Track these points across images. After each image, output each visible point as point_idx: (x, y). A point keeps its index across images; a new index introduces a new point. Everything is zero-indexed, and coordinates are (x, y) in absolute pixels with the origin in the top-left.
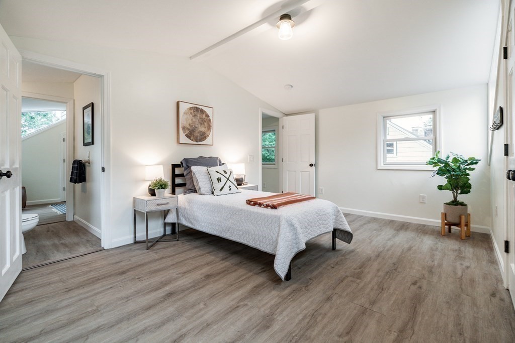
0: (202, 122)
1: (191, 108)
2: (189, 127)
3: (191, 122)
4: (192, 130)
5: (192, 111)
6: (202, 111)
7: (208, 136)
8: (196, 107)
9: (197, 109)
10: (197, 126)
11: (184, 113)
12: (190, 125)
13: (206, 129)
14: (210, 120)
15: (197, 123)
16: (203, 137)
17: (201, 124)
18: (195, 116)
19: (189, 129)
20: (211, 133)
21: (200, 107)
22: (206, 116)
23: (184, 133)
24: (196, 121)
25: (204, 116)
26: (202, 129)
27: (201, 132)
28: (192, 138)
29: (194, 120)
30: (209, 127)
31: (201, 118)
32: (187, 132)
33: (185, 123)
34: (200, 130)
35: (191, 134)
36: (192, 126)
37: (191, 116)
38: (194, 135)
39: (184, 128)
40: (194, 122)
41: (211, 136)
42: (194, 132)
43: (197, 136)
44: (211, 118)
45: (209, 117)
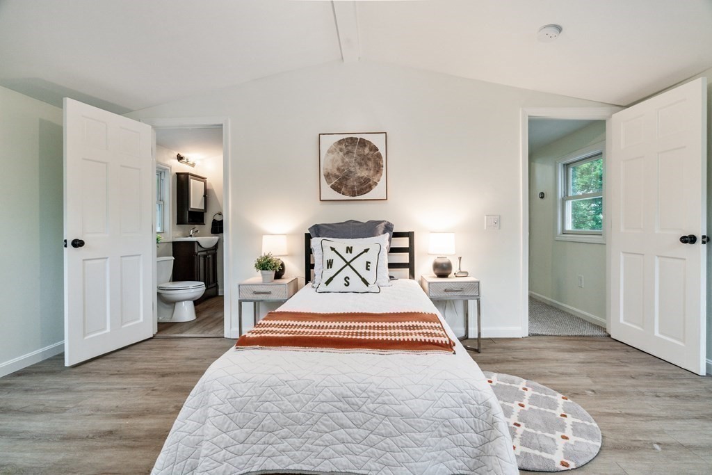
0: (362, 162)
1: (340, 142)
2: (337, 173)
3: (341, 164)
4: (344, 178)
5: (343, 146)
6: (363, 143)
7: (376, 184)
8: (351, 138)
9: (352, 141)
10: (352, 169)
11: (329, 152)
12: (338, 169)
13: (372, 172)
14: (379, 156)
15: (352, 165)
16: (366, 186)
17: (360, 165)
18: (348, 153)
19: (336, 177)
20: (383, 178)
21: (358, 136)
22: (371, 150)
23: (328, 183)
24: (352, 161)
25: (367, 150)
26: (363, 173)
27: (359, 178)
28: (343, 189)
29: (347, 160)
30: (378, 168)
31: (360, 155)
32: (334, 181)
33: (330, 167)
34: (359, 174)
35: (341, 184)
36: (344, 170)
37: (341, 154)
38: (346, 186)
39: (328, 176)
40: (347, 164)
41: (382, 183)
42: (347, 179)
43: (354, 186)
44: (382, 151)
45: (377, 149)
